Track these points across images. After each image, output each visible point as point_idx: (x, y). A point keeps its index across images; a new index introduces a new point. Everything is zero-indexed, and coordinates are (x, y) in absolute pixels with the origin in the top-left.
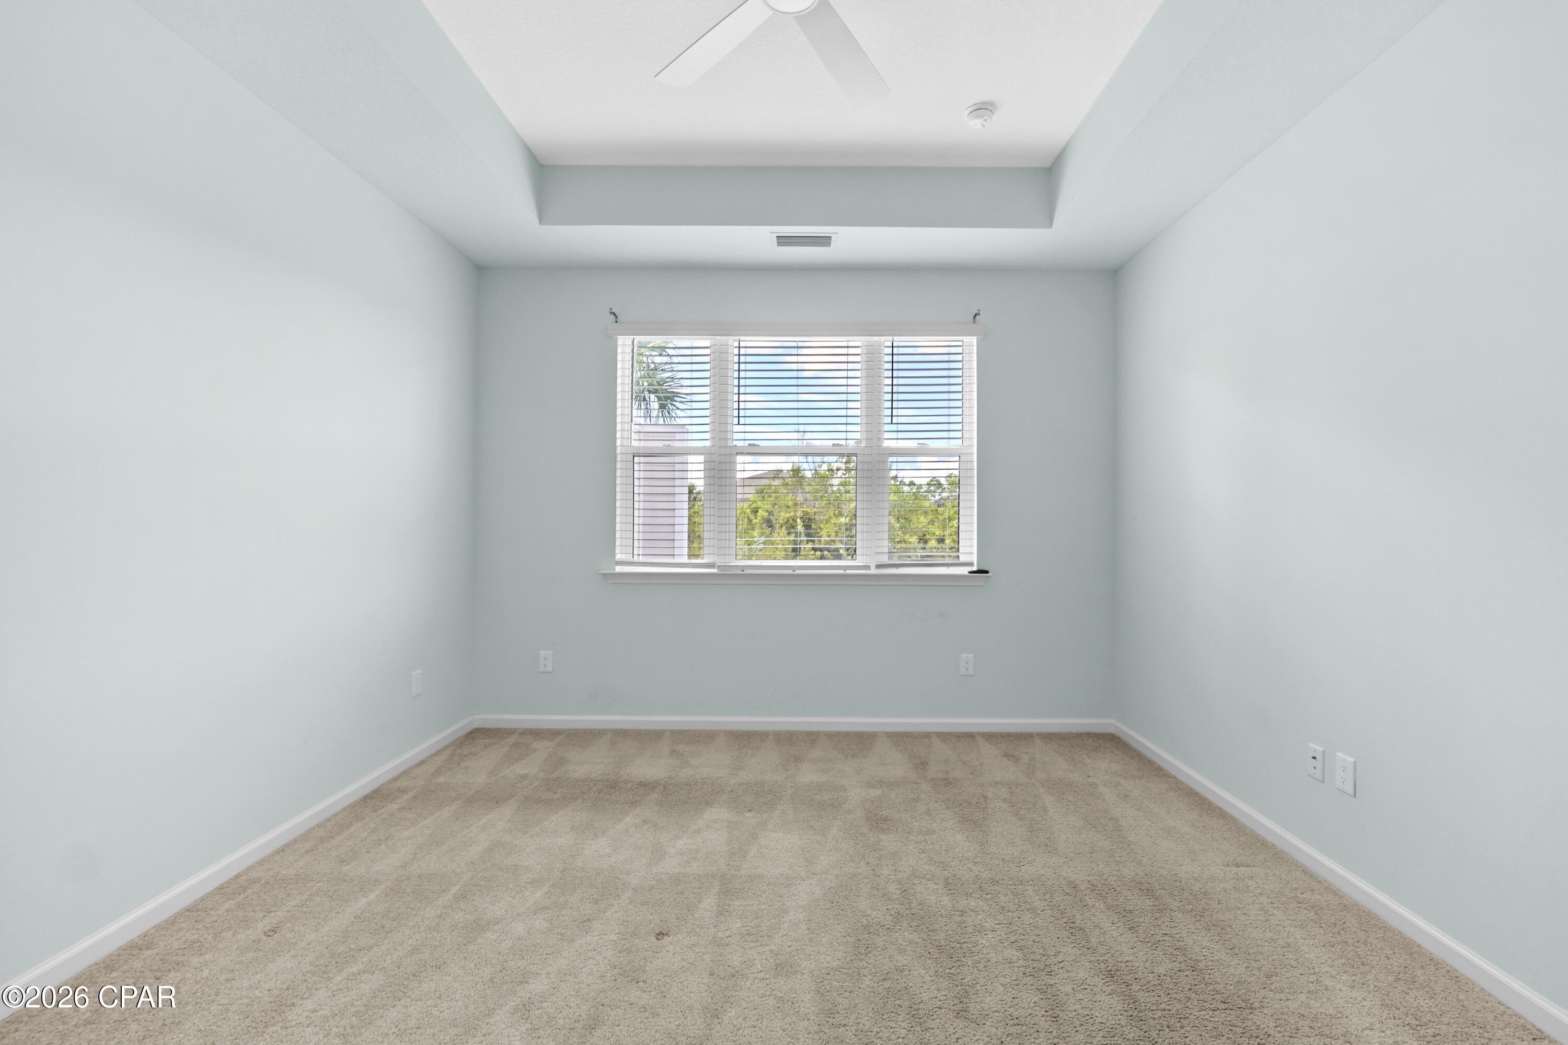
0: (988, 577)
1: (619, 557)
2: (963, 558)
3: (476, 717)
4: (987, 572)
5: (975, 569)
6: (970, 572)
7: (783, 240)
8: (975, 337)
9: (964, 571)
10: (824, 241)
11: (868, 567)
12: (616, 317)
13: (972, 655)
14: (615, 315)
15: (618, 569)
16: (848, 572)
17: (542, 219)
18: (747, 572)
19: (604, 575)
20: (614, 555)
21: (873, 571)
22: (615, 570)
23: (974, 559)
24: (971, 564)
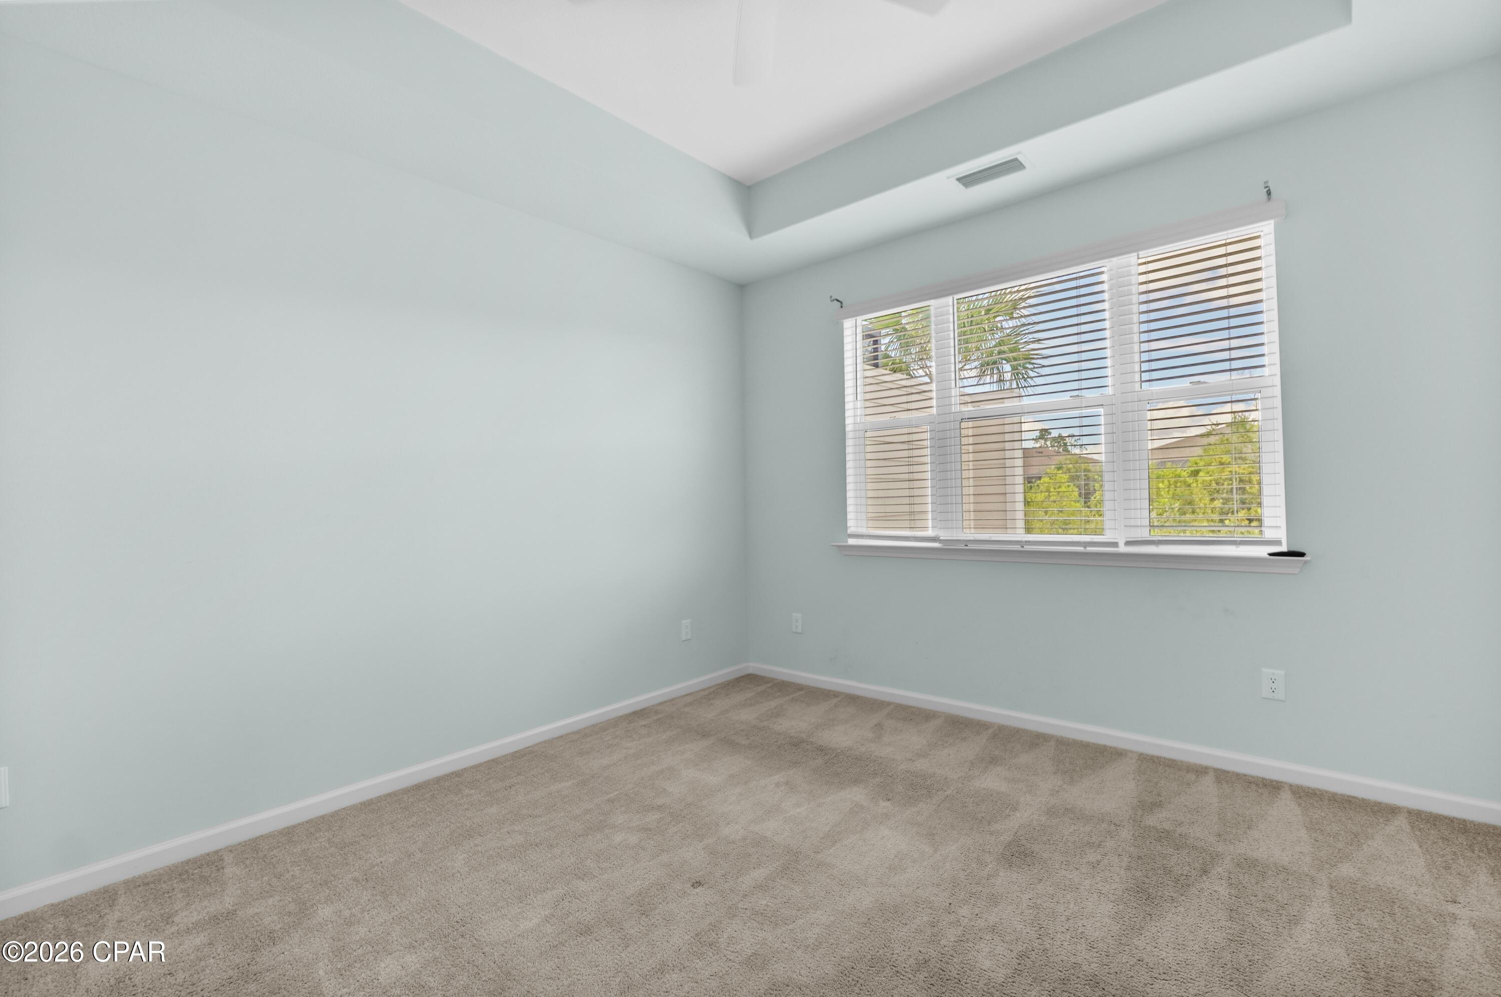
0: (1306, 562)
1: (851, 530)
2: (1269, 534)
3: (751, 664)
4: (1302, 555)
5: (1284, 548)
6: (1271, 555)
7: (967, 181)
8: (1272, 222)
9: (1262, 552)
10: (1014, 165)
11: (1115, 544)
12: (841, 303)
13: (1283, 672)
14: (838, 301)
15: (852, 542)
16: (1090, 549)
17: (751, 233)
18: (971, 547)
19: (839, 547)
20: (846, 528)
21: (1122, 549)
22: (847, 542)
23: (1281, 534)
24: (1278, 543)
